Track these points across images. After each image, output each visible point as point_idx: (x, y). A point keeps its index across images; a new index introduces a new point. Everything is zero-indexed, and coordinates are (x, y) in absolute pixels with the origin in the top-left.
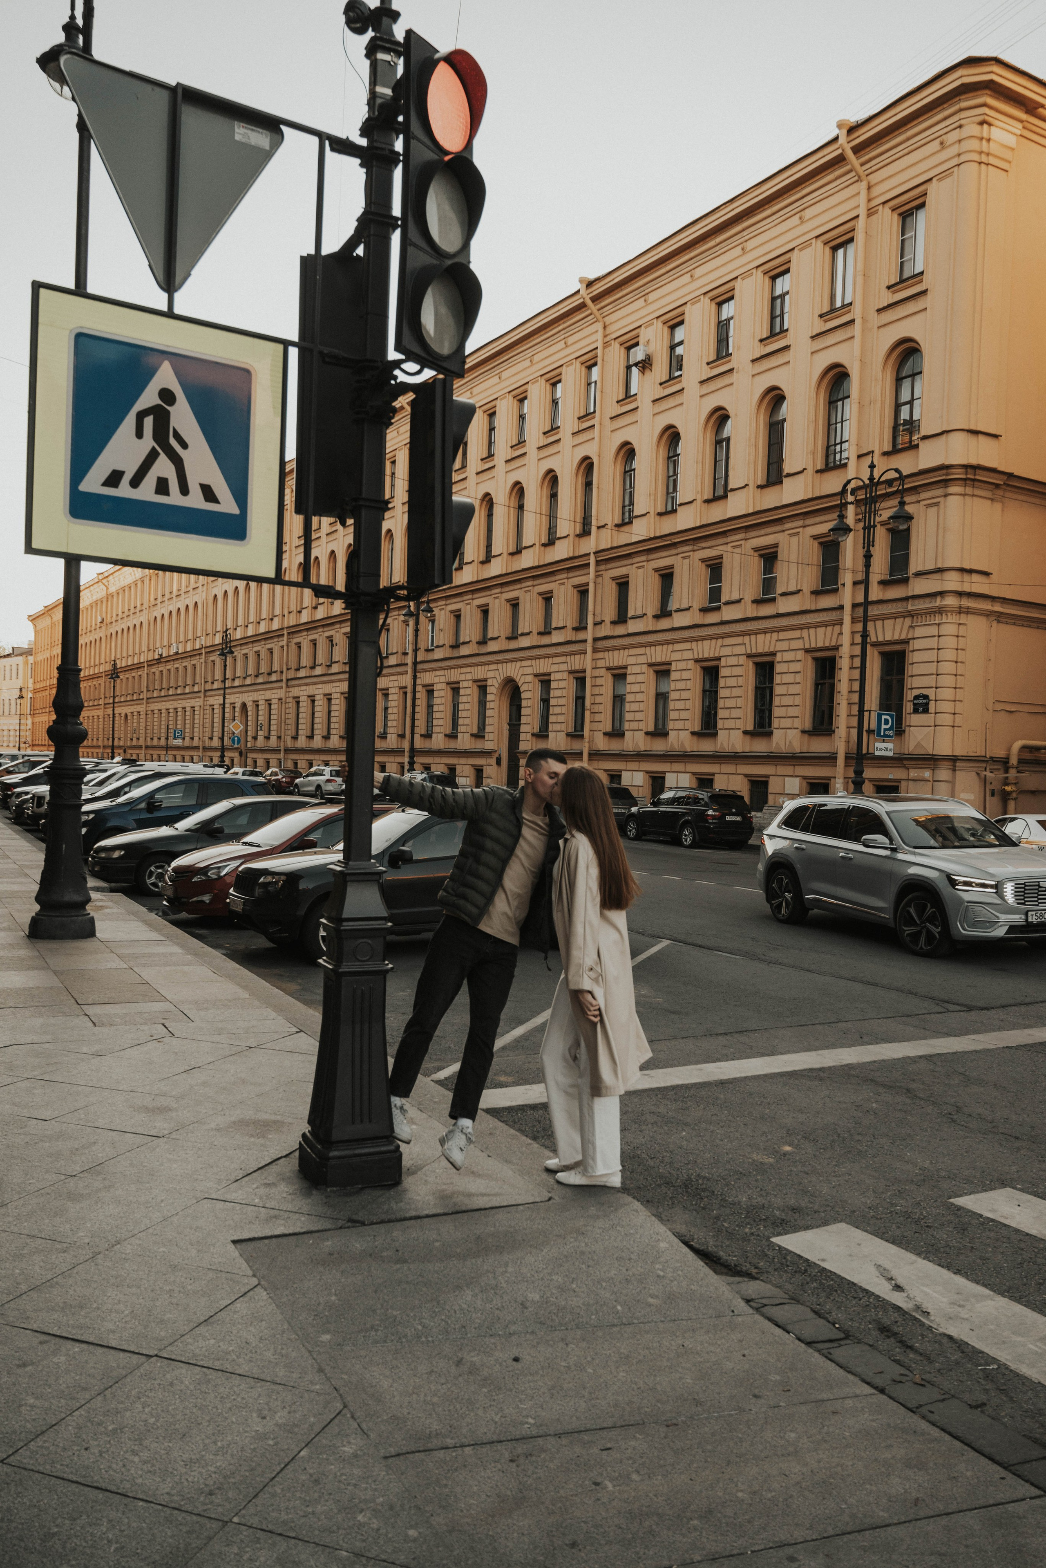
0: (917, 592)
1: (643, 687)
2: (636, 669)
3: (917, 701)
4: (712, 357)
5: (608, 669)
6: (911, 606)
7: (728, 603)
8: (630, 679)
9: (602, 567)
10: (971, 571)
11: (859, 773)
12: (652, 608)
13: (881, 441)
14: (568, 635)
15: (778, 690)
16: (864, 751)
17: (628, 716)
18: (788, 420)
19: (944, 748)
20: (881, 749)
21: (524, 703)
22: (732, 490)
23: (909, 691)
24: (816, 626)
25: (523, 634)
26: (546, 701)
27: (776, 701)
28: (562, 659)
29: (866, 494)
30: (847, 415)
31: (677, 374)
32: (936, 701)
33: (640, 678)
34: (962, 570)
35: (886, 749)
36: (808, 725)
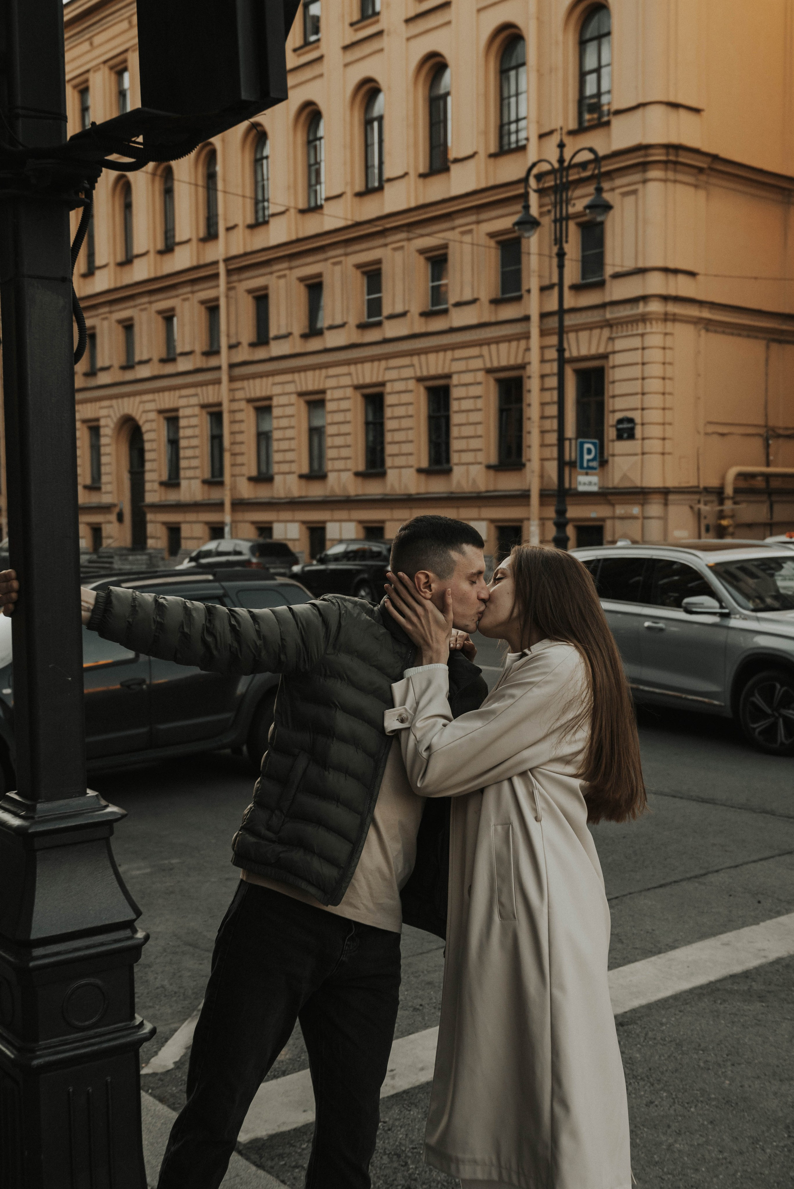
0: (616, 297)
1: (293, 422)
2: (283, 400)
3: (620, 426)
4: (356, 17)
5: (249, 401)
6: (609, 314)
7: (391, 317)
8: (276, 412)
9: (235, 278)
10: (676, 271)
11: (561, 512)
12: (299, 326)
13: (566, 119)
14: (197, 361)
15: (456, 419)
16: (567, 485)
17: (277, 457)
18: (453, 92)
19: (654, 480)
20: (585, 484)
21: (147, 446)
22: (389, 180)
23: (611, 415)
24: (498, 341)
25: (141, 363)
26: (174, 443)
27: (455, 432)
28: (192, 391)
29: (556, 180)
30: (523, 87)
31: (313, 38)
32: (643, 424)
33: (289, 411)
34: (666, 270)
35: (590, 483)
36: (493, 459)
